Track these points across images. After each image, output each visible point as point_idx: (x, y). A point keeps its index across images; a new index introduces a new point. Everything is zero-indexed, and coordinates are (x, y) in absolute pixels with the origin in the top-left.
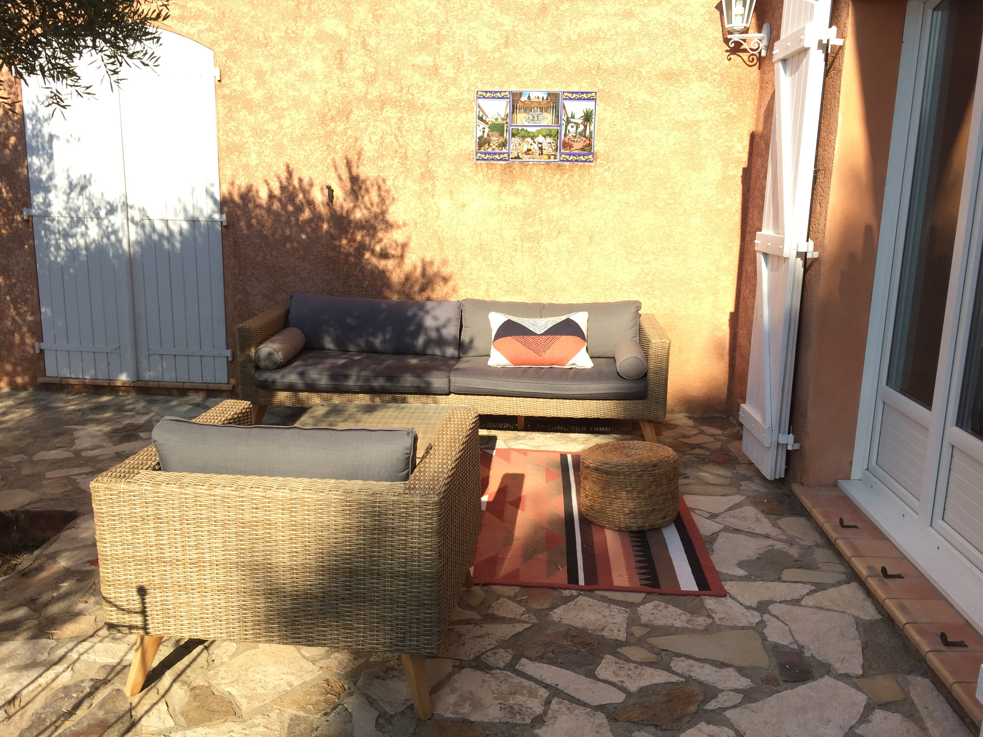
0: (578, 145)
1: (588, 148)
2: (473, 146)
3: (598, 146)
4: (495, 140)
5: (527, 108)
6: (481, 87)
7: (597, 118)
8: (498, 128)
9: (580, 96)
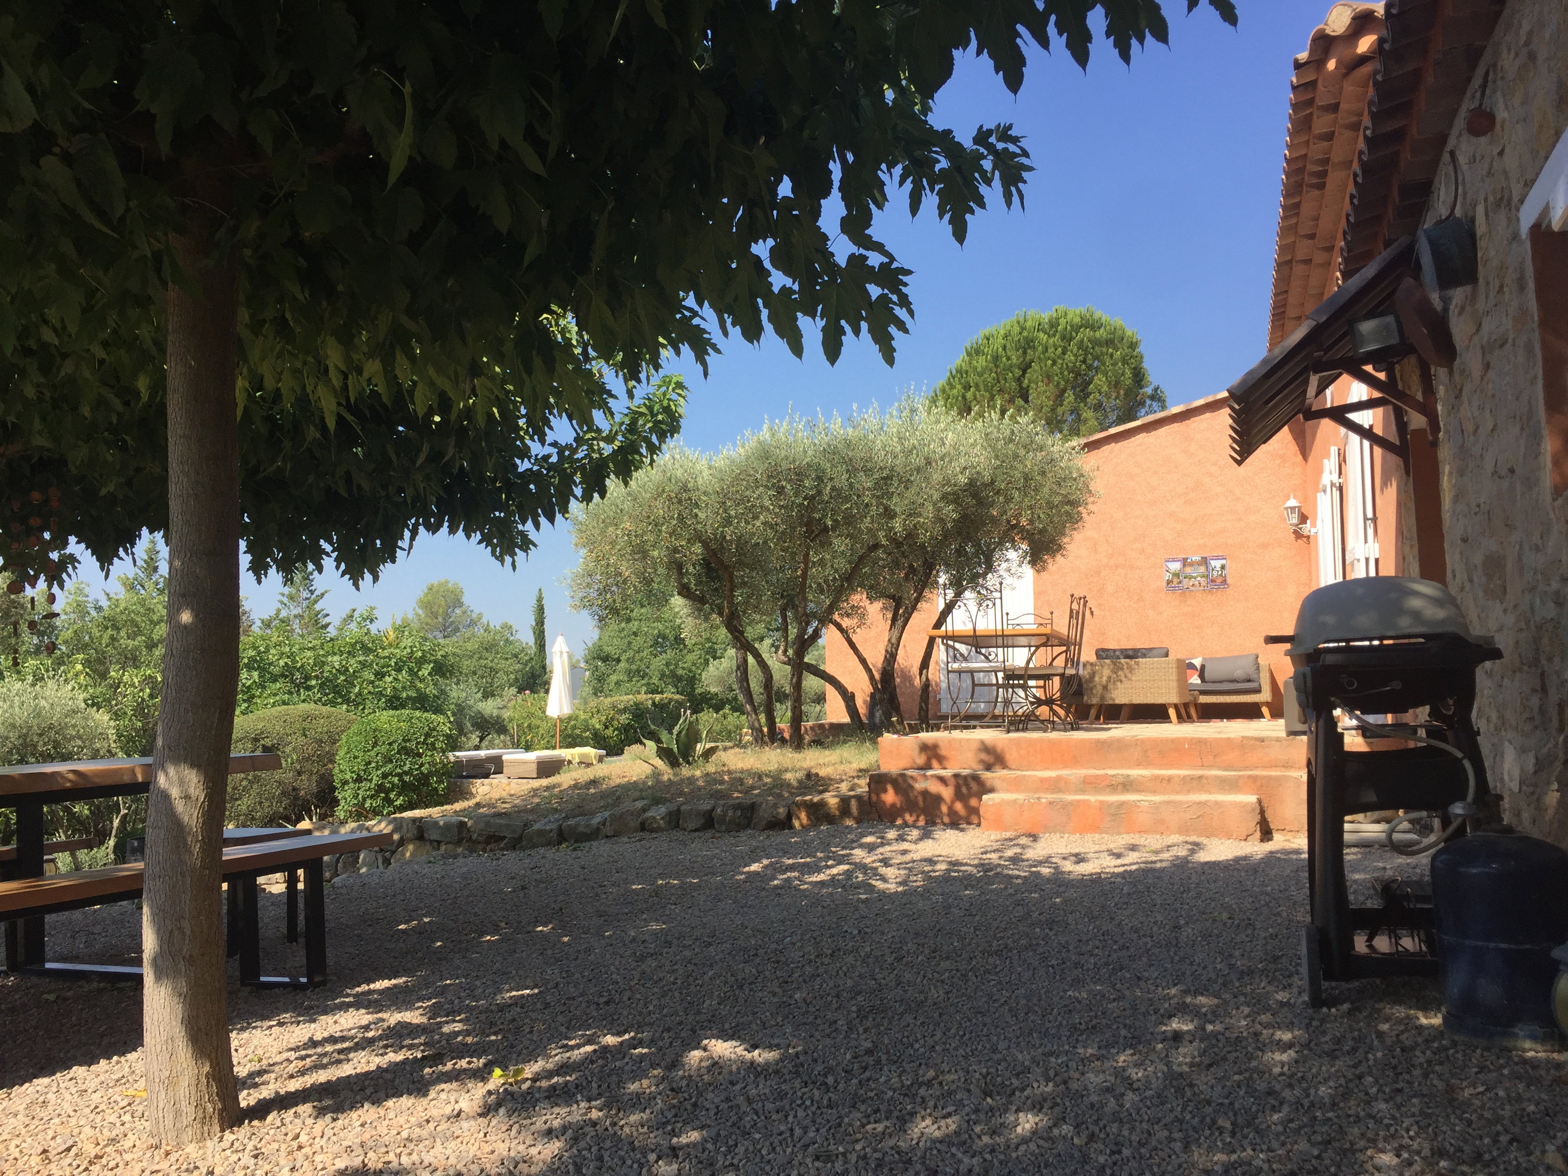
0: (1219, 581)
1: (1224, 582)
2: (1165, 584)
3: (1229, 581)
4: (1176, 580)
5: (1192, 564)
6: (1167, 557)
7: (1227, 567)
8: (1176, 575)
9: (1217, 558)
